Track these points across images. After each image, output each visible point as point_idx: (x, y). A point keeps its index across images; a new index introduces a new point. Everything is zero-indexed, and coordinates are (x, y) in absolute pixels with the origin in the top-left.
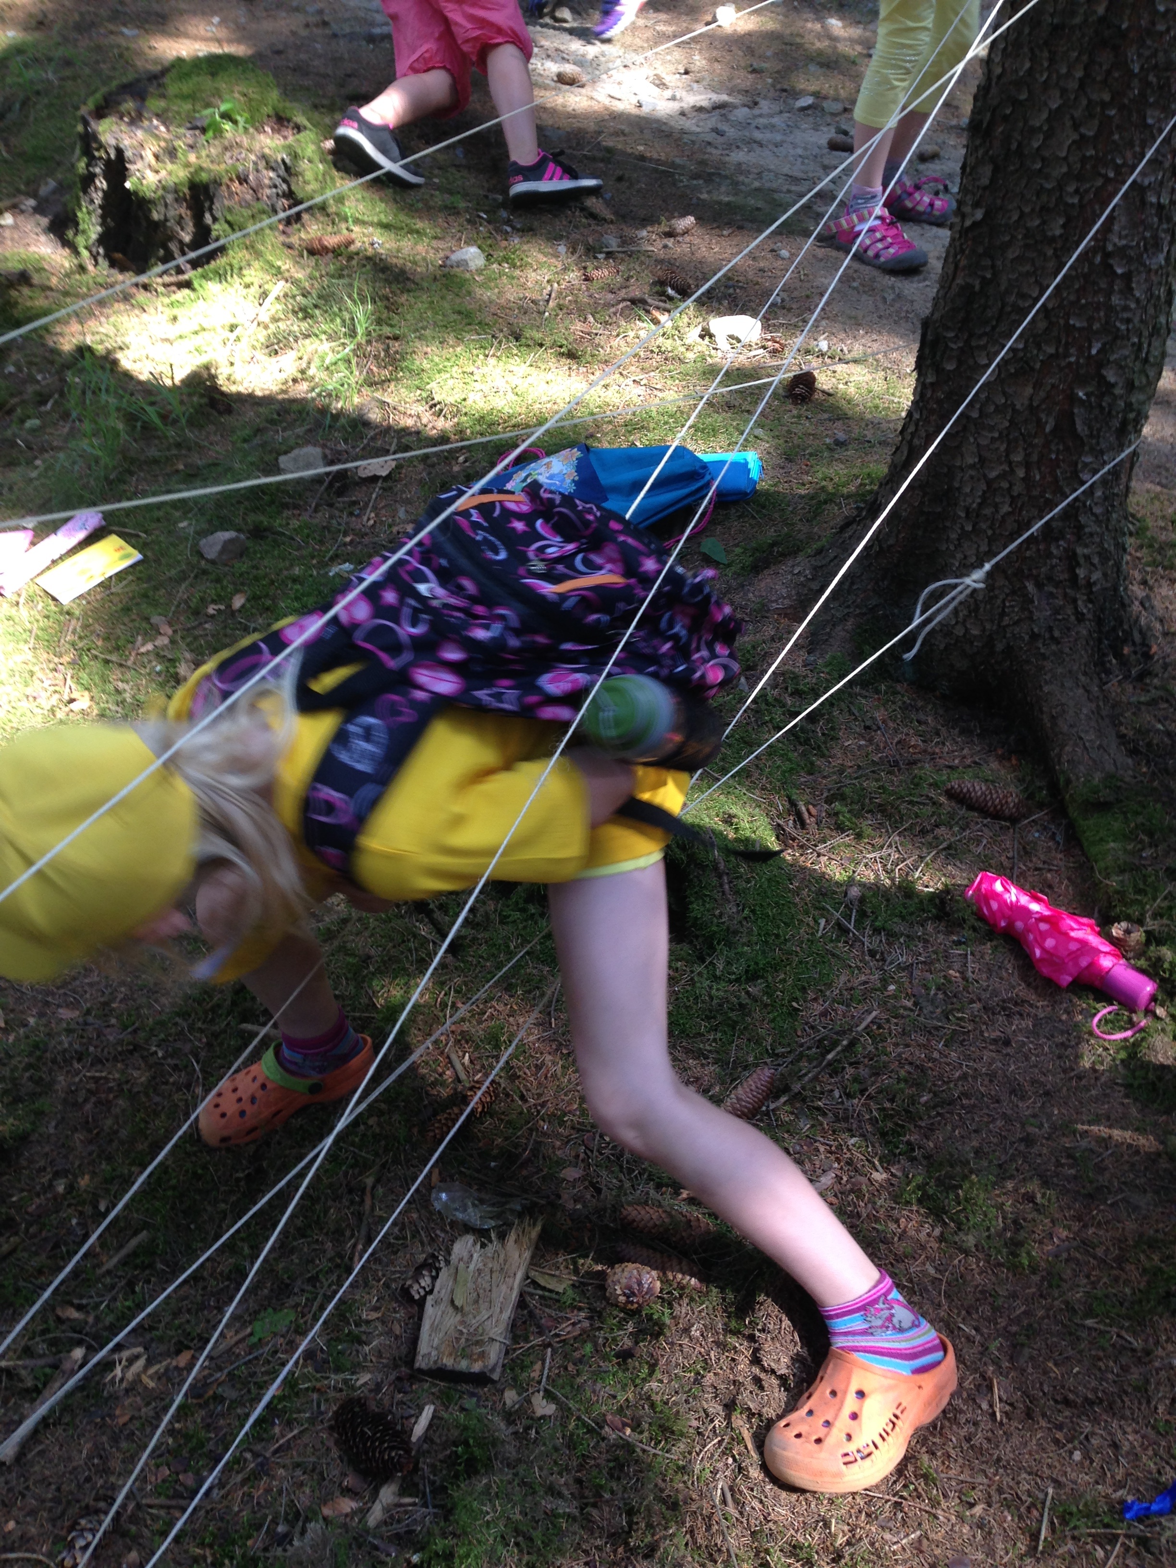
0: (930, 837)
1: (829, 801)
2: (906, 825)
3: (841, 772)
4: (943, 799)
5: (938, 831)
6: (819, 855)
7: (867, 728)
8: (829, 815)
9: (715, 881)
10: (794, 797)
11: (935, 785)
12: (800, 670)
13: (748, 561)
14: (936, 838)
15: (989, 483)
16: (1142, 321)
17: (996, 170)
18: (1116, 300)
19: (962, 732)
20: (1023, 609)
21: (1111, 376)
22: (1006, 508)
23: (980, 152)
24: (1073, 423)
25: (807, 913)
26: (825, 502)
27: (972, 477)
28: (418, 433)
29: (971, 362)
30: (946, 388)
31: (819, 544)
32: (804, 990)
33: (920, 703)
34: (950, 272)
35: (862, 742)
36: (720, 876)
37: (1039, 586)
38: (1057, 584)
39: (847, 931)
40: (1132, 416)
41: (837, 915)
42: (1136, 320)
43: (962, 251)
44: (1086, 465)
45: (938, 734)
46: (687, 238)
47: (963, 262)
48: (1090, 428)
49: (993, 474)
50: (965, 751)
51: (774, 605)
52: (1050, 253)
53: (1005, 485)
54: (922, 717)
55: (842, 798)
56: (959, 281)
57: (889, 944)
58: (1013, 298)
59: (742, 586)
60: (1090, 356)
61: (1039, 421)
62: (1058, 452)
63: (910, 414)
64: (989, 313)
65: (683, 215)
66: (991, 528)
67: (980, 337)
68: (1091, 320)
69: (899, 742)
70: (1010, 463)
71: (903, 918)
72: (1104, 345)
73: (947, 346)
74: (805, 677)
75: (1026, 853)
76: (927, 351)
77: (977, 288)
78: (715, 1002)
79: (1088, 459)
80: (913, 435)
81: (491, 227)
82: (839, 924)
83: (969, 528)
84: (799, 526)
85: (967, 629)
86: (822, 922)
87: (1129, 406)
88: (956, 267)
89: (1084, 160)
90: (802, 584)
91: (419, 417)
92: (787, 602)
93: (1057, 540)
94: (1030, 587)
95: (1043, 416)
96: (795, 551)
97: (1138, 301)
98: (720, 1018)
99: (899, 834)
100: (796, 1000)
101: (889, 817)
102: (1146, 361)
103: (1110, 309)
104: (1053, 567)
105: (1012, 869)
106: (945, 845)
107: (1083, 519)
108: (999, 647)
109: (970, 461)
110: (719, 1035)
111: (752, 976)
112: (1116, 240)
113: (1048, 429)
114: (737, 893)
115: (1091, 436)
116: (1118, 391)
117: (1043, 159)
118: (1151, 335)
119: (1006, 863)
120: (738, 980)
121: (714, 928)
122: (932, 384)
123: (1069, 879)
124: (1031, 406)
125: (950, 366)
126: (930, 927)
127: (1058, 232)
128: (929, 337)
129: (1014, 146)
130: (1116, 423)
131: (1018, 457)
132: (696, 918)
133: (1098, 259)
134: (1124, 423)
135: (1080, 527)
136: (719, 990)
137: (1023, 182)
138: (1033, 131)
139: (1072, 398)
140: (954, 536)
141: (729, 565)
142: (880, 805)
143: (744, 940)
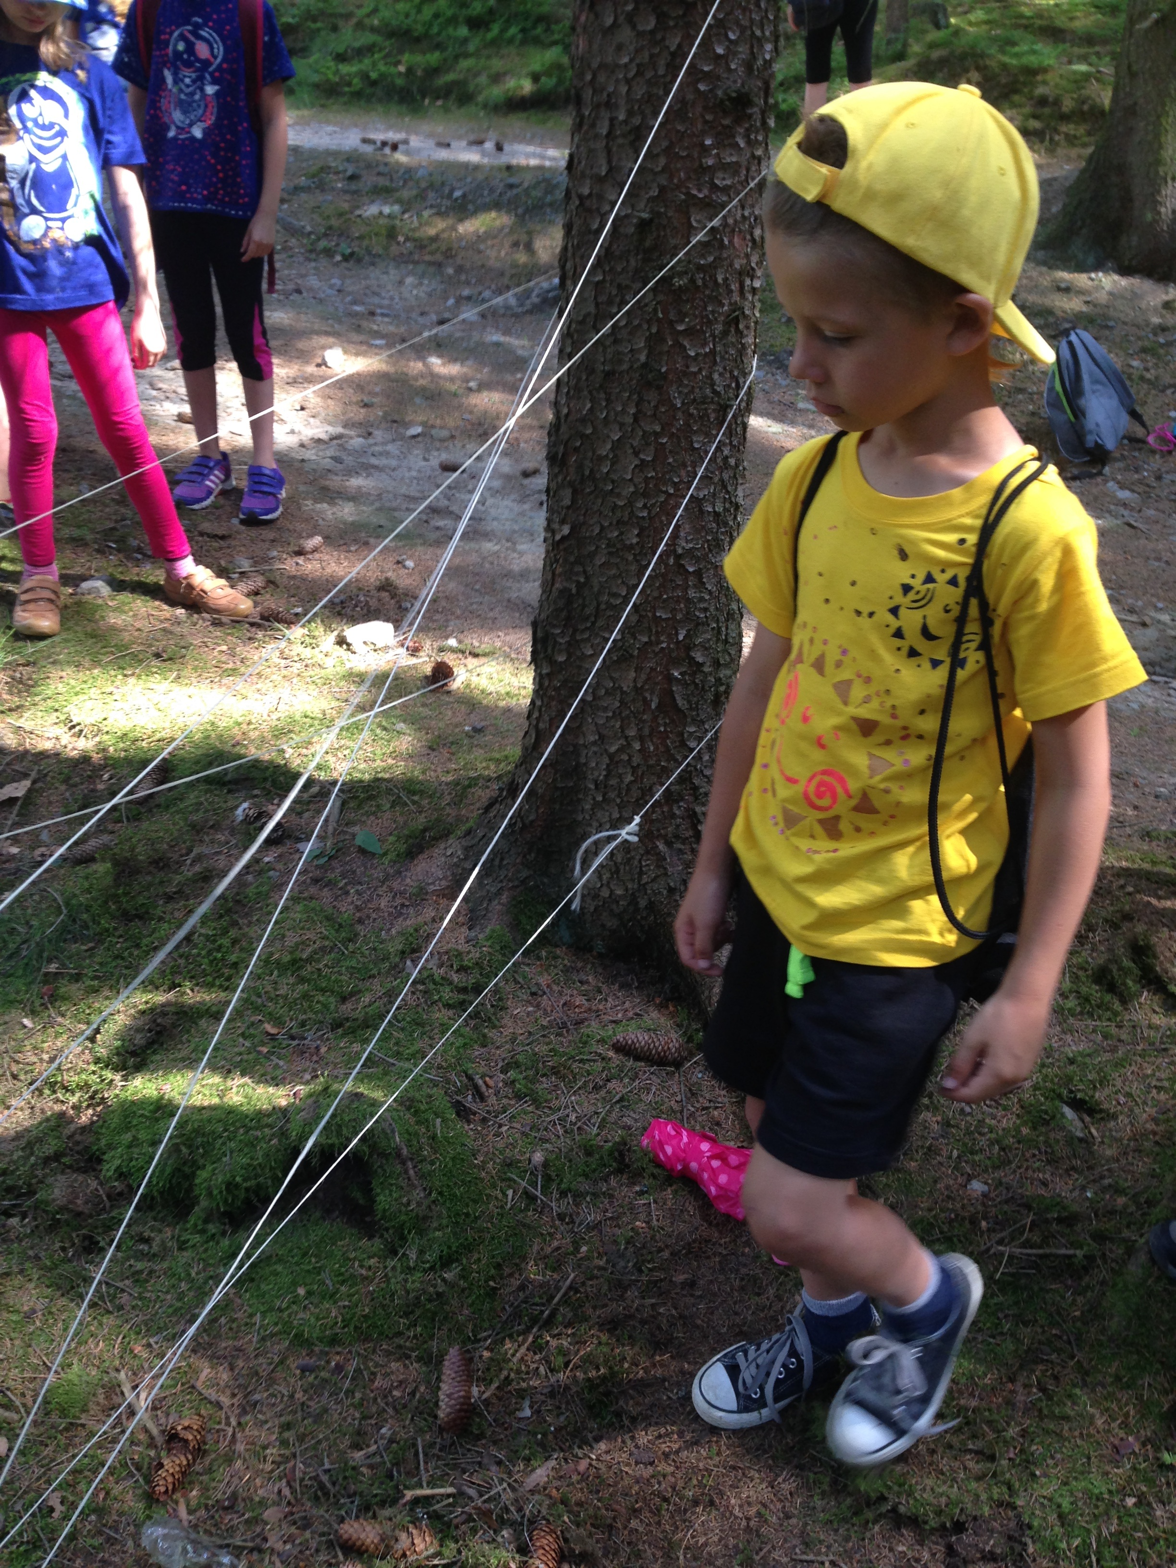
0: (603, 1093)
1: (504, 1071)
2: (580, 1084)
3: (513, 1040)
4: (611, 1054)
5: (609, 1085)
6: (500, 1126)
7: (533, 994)
8: (506, 1084)
9: (399, 1168)
10: (470, 1072)
11: (602, 1041)
12: (463, 947)
13: (403, 848)
14: (609, 1092)
15: (611, 756)
16: (717, 609)
17: (575, 492)
18: (692, 593)
19: (621, 987)
20: (658, 867)
21: (699, 658)
22: (629, 778)
23: (560, 478)
24: (674, 699)
25: (494, 1186)
26: (469, 786)
27: (595, 753)
28: (57, 755)
29: (579, 653)
30: (561, 677)
31: (468, 825)
32: (498, 1266)
33: (580, 964)
34: (549, 577)
35: (530, 1009)
36: (403, 1163)
37: (669, 844)
38: (684, 841)
39: (535, 1198)
40: (722, 688)
41: (524, 1184)
42: (712, 609)
43: (557, 561)
44: (691, 734)
45: (600, 992)
46: (317, 555)
47: (559, 570)
48: (689, 702)
49: (613, 749)
50: (627, 1004)
51: (432, 888)
52: (631, 558)
53: (625, 757)
54: (584, 978)
55: (518, 1065)
56: (557, 585)
57: (577, 1205)
58: (606, 598)
59: (399, 873)
60: (678, 642)
61: (645, 699)
62: (665, 725)
63: (533, 702)
64: (588, 611)
65: (311, 536)
66: (619, 796)
67: (583, 631)
68: (673, 611)
69: (565, 1004)
70: (626, 738)
71: (586, 1176)
72: (688, 631)
73: (556, 642)
74: (469, 952)
75: (693, 1094)
76: (539, 646)
77: (574, 591)
78: (412, 1295)
79: (692, 729)
80: (538, 719)
81: (121, 556)
82: (526, 1192)
83: (600, 798)
84: (448, 810)
85: (612, 891)
86: (510, 1193)
87: (719, 681)
88: (554, 574)
89: (647, 480)
90: (456, 865)
91: (57, 739)
92: (444, 883)
93: (677, 802)
94: (661, 846)
95: (648, 695)
96: (445, 835)
97: (710, 593)
98: (418, 1312)
99: (575, 1093)
100: (492, 1278)
101: (563, 1078)
102: (726, 641)
103: (689, 601)
104: (678, 826)
105: (682, 1112)
106: (617, 1097)
107: (696, 781)
108: (643, 903)
109: (592, 739)
110: (419, 1329)
111: (446, 1262)
112: (683, 545)
113: (653, 706)
114: (422, 1176)
115: (691, 709)
116: (707, 669)
117: (613, 482)
118: (727, 620)
119: (676, 1107)
120: (432, 1268)
121: (403, 1218)
122: (548, 674)
123: (734, 1113)
124: (635, 687)
125: (561, 658)
126: (613, 1182)
127: (635, 541)
128: (540, 634)
129: (587, 473)
130: (710, 696)
131: (632, 732)
132: (384, 1210)
133: (671, 561)
134: (717, 696)
135: (695, 788)
136: (415, 1281)
137: (600, 501)
138: (601, 459)
139: (670, 679)
140: (588, 807)
141: (385, 854)
142: (553, 1068)
143: (435, 1225)
